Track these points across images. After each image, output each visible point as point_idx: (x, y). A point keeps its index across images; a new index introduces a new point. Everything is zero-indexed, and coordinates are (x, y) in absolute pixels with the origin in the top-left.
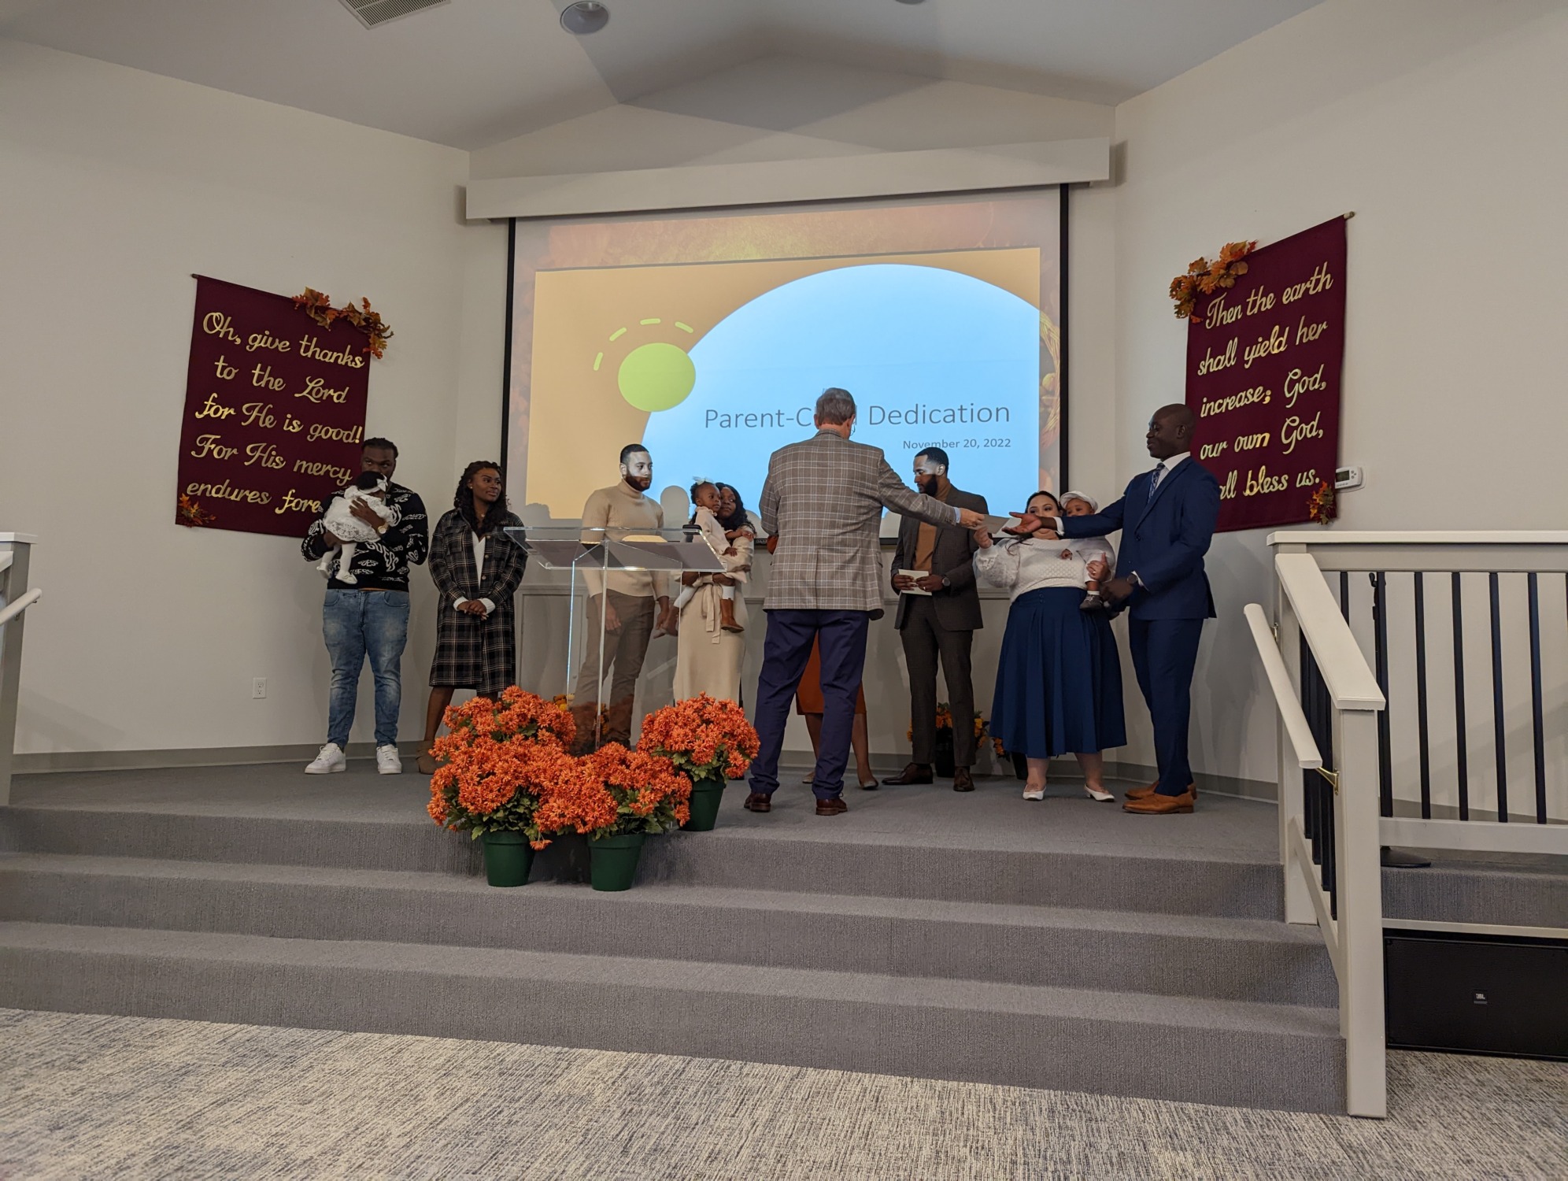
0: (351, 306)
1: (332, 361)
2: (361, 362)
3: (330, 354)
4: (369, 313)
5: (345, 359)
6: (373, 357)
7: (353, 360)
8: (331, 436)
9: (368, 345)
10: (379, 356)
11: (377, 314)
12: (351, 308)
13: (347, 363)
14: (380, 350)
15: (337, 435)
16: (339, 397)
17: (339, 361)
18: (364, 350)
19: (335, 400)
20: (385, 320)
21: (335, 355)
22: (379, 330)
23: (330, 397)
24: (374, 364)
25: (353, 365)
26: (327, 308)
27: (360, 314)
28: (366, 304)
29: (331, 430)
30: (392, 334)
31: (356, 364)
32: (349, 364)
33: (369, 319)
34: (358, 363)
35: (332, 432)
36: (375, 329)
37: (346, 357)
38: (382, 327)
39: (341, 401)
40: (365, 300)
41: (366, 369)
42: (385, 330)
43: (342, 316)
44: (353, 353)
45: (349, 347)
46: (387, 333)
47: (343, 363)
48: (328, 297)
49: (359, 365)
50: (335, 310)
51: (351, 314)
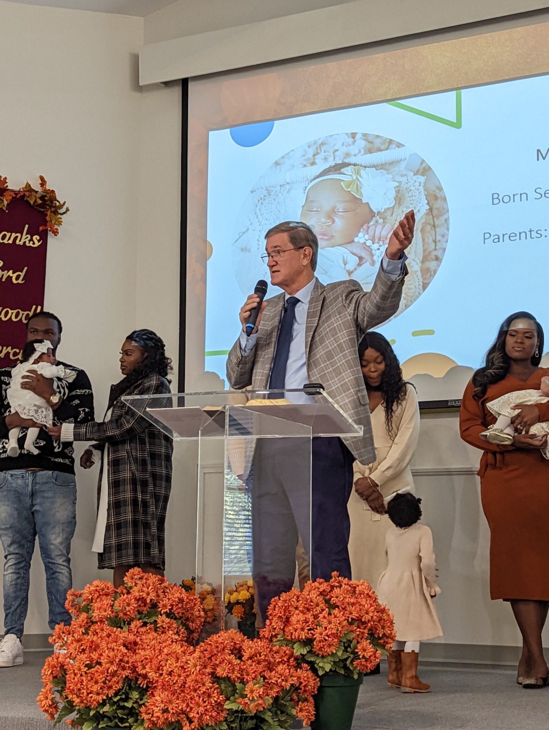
0: (28, 185)
1: (10, 242)
2: (39, 241)
3: (8, 235)
4: (46, 191)
5: (24, 239)
6: (50, 234)
7: (31, 240)
8: (11, 318)
9: (45, 222)
10: (56, 233)
11: (53, 191)
12: (29, 189)
13: (25, 242)
14: (56, 227)
15: (16, 317)
16: (18, 278)
17: (18, 242)
18: (41, 228)
19: (14, 281)
20: (60, 197)
21: (14, 235)
22: (55, 207)
23: (10, 278)
24: (51, 240)
25: (31, 244)
26: (6, 190)
27: (36, 192)
28: (43, 182)
29: (10, 312)
30: (67, 210)
31: (34, 244)
32: (27, 244)
33: (46, 196)
34: (36, 242)
35: (12, 313)
36: (50, 207)
37: (24, 236)
38: (58, 204)
39: (20, 281)
40: (42, 178)
41: (43, 247)
42: (61, 206)
43: (18, 196)
44: (31, 233)
45: (27, 226)
46: (63, 210)
47: (21, 243)
48: (6, 178)
49: (37, 244)
50: (12, 191)
51: (27, 194)
